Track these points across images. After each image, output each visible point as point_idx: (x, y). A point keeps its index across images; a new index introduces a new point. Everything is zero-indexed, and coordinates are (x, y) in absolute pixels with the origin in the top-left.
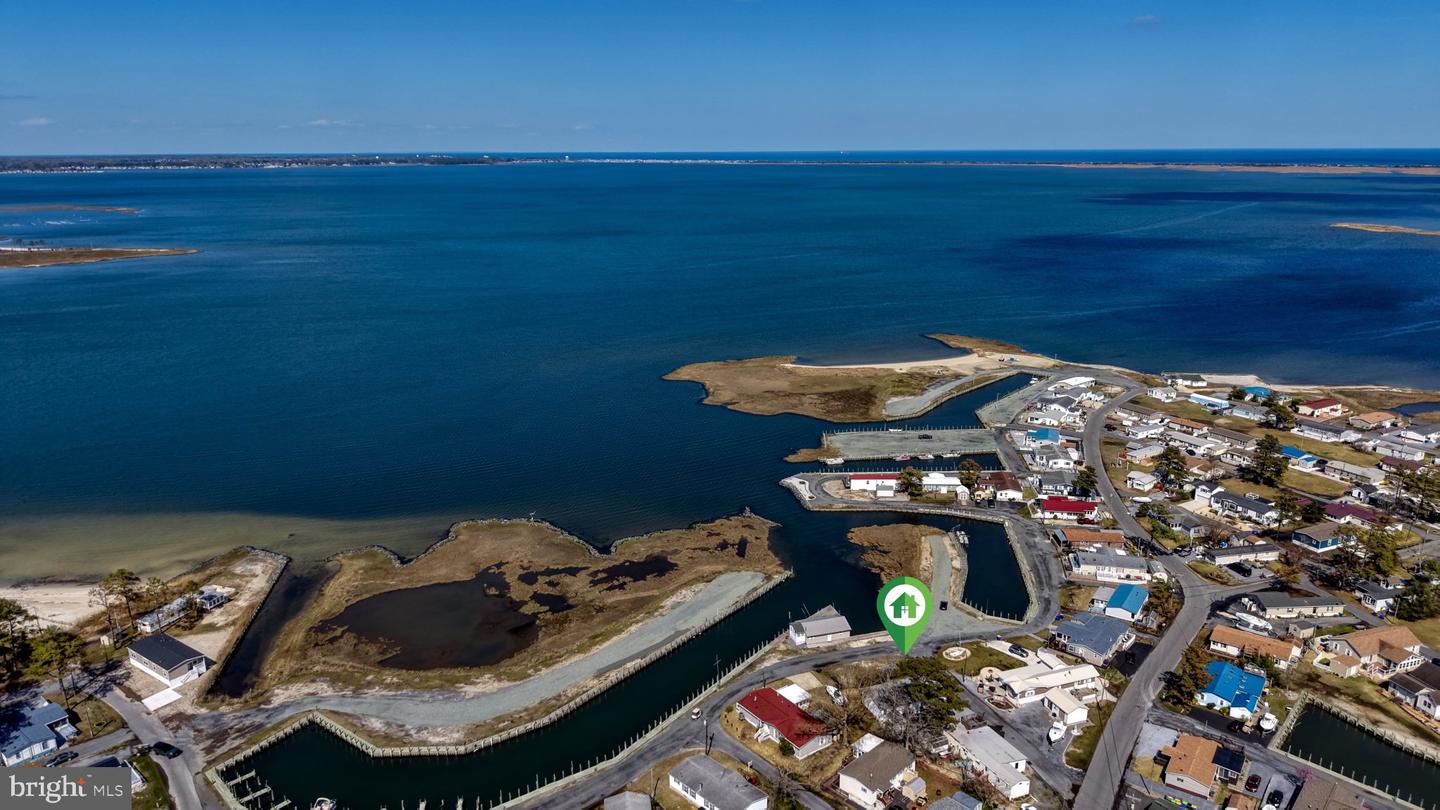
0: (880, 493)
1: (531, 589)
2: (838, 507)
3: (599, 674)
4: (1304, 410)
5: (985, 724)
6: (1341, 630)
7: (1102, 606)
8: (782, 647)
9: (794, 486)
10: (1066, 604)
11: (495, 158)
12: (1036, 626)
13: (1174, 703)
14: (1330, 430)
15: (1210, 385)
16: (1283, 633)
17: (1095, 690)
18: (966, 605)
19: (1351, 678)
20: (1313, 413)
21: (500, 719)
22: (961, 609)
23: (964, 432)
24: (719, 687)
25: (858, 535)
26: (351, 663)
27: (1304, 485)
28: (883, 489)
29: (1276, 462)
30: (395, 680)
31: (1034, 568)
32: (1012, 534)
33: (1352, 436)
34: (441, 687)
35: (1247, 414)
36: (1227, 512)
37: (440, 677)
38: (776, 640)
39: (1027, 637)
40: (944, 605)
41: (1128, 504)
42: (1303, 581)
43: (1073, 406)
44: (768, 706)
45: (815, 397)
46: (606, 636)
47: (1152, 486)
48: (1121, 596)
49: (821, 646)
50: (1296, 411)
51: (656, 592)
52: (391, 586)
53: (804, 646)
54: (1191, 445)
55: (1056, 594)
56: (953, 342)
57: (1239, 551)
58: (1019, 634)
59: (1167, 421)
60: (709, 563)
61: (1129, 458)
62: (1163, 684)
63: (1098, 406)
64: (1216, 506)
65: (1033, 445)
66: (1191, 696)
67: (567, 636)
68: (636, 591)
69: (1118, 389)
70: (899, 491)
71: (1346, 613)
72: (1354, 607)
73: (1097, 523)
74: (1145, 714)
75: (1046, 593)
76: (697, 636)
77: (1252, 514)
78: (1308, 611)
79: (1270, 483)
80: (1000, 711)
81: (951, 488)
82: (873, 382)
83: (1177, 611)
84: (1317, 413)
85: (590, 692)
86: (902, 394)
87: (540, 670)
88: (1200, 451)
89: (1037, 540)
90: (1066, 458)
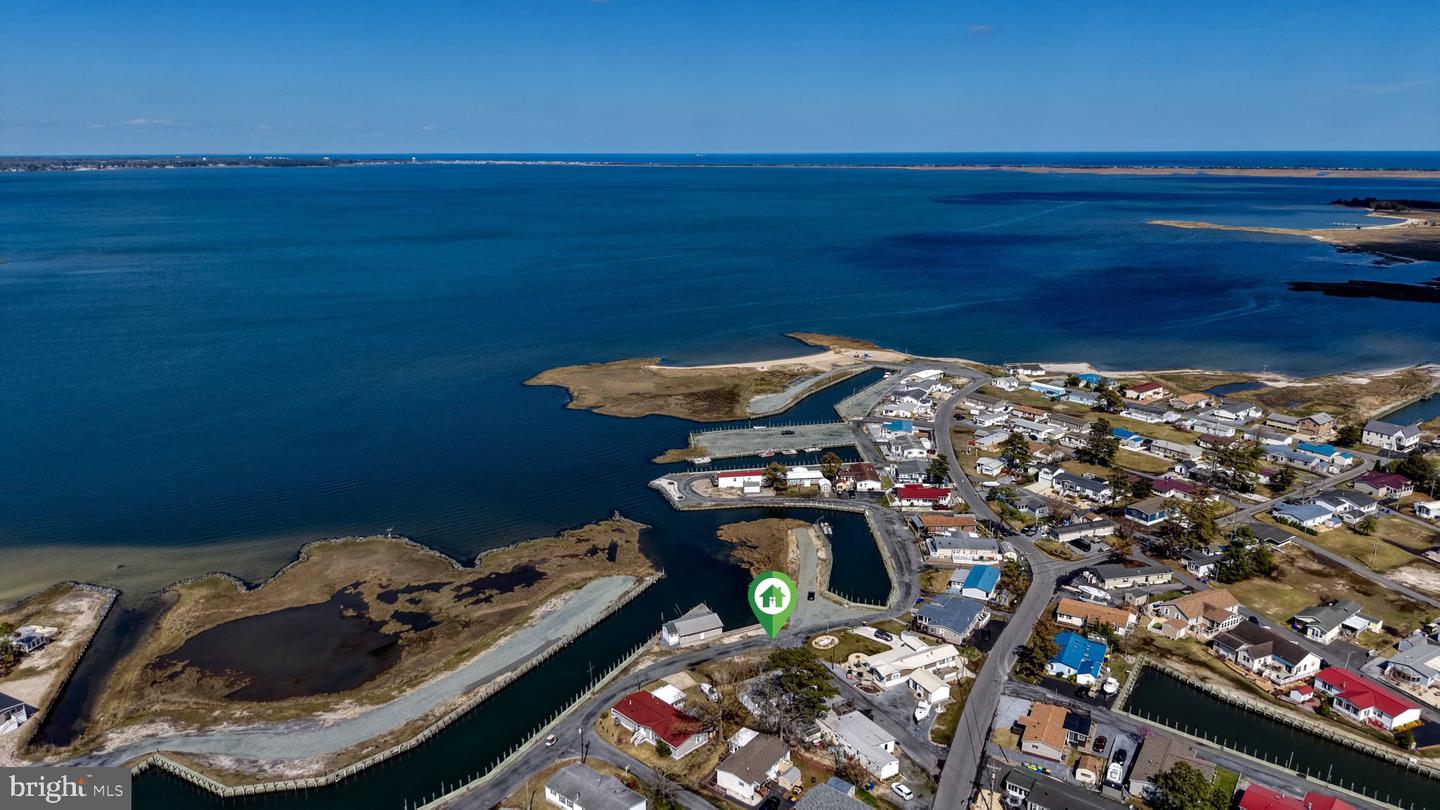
0: (747, 490)
1: (391, 608)
2: (707, 505)
3: (467, 692)
4: (1131, 394)
5: (855, 709)
6: (1170, 596)
7: (959, 587)
8: (656, 649)
9: (663, 487)
10: (925, 587)
11: (336, 160)
12: (899, 610)
13: (1027, 675)
14: (1154, 412)
15: (1048, 374)
16: (1120, 602)
17: (956, 668)
18: (832, 594)
19: (1181, 639)
20: (1139, 396)
21: (363, 746)
22: (828, 599)
23: (823, 427)
24: (594, 694)
25: (727, 533)
26: (194, 700)
27: (1133, 463)
28: (748, 486)
29: (1108, 444)
30: (245, 713)
31: (895, 554)
32: (871, 522)
33: (1173, 417)
34: (298, 717)
35: (1081, 399)
36: (1067, 492)
37: (296, 707)
38: (649, 642)
39: (890, 621)
40: (811, 596)
41: (978, 489)
42: (1136, 553)
43: (924, 397)
44: (643, 708)
45: (681, 397)
46: (473, 652)
47: (999, 471)
48: (975, 576)
49: (695, 644)
50: (1124, 395)
51: (524, 603)
52: (238, 614)
53: (677, 646)
54: (1033, 430)
55: (916, 578)
56: (811, 340)
57: (1080, 528)
58: (882, 619)
59: (1010, 408)
60: (580, 570)
61: (977, 445)
62: (1017, 657)
63: (947, 397)
64: (1058, 487)
65: (889, 436)
66: (1042, 667)
67: (432, 654)
68: (504, 603)
69: (965, 380)
70: (765, 487)
71: (1174, 580)
72: (1180, 574)
73: (951, 508)
74: (1002, 688)
75: (907, 578)
76: (569, 644)
77: (1089, 492)
78: (1141, 580)
79: (1104, 463)
80: (869, 695)
81: (814, 482)
82: (736, 381)
83: (1027, 588)
84: (1141, 397)
85: (460, 710)
86: (764, 392)
87: (405, 691)
88: (1041, 436)
89: (896, 527)
90: (920, 448)
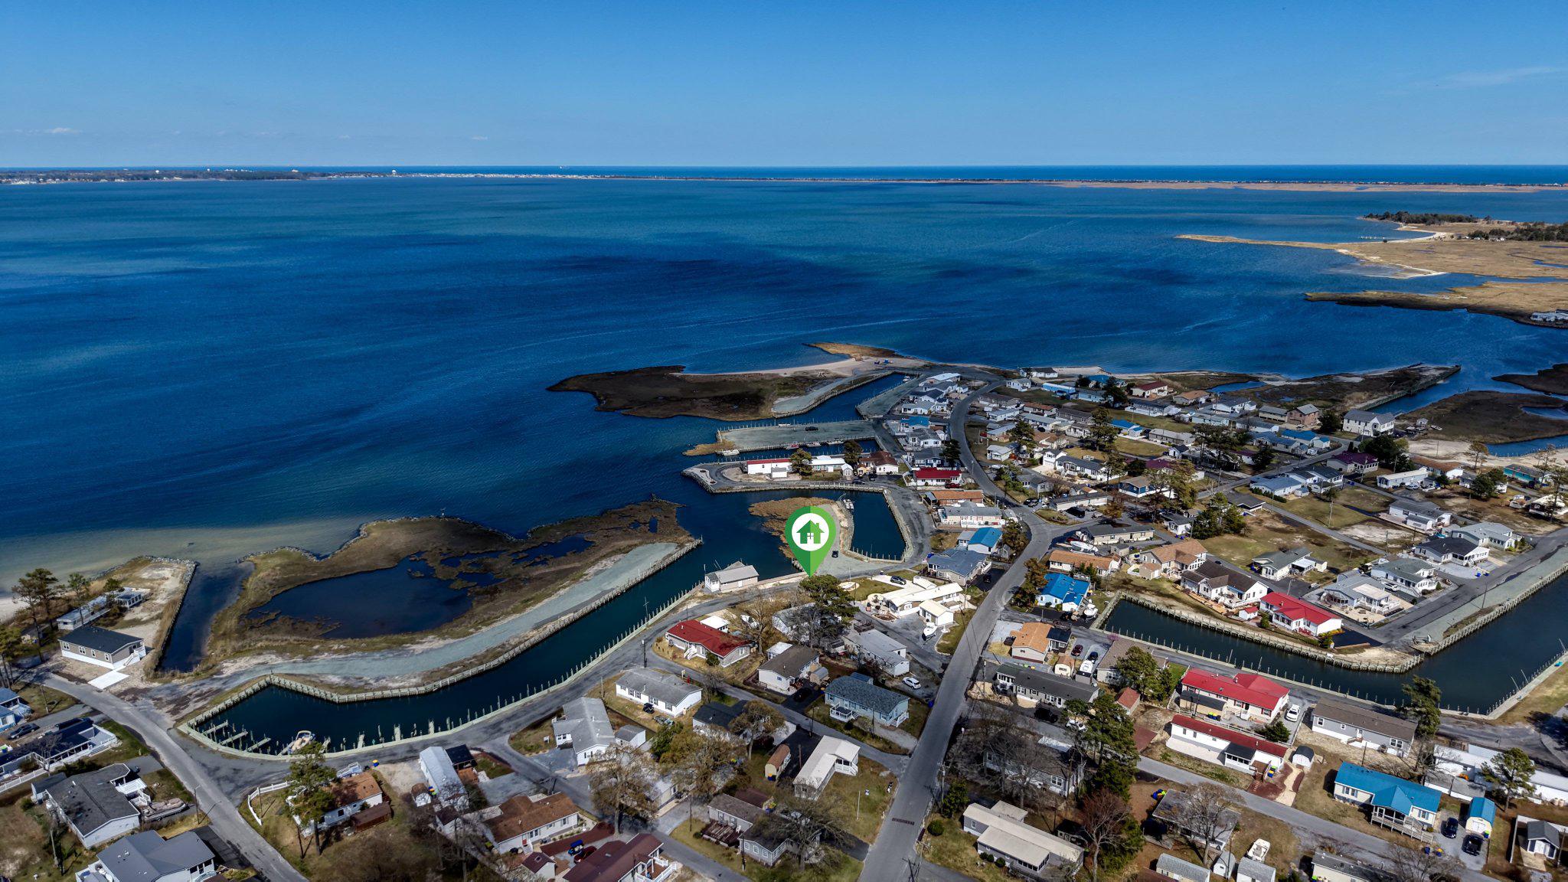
0: (775, 475)
1: (456, 571)
2: (738, 488)
3: (537, 627)
4: (1137, 392)
5: (873, 628)
6: (1149, 547)
7: (965, 545)
8: (700, 594)
9: (696, 475)
10: (936, 546)
11: (306, 173)
12: (912, 563)
13: (1021, 606)
14: (1157, 406)
15: (1060, 376)
16: (1107, 552)
17: (960, 602)
18: (853, 553)
19: (1155, 579)
20: (1144, 394)
21: (452, 666)
22: (850, 556)
23: (845, 423)
24: (648, 626)
25: (757, 509)
26: (294, 638)
27: (1131, 450)
28: (780, 471)
29: (1108, 431)
30: (342, 646)
31: (910, 523)
32: (889, 499)
33: (1173, 410)
34: (389, 648)
35: (1090, 397)
36: (1068, 472)
37: (385, 641)
38: (694, 590)
39: (904, 571)
40: (835, 554)
41: (987, 471)
42: (1124, 517)
43: (941, 397)
44: (692, 631)
45: (707, 400)
46: (538, 600)
47: (1008, 456)
48: (979, 536)
49: (733, 590)
50: (1131, 392)
51: (577, 564)
52: (314, 577)
53: (719, 592)
54: (1041, 423)
55: (928, 540)
56: (832, 349)
57: (1076, 498)
58: (898, 570)
59: (1022, 405)
60: (624, 539)
61: (989, 436)
62: (1012, 595)
63: (963, 397)
64: (1059, 468)
65: (907, 430)
66: (1033, 599)
67: (499, 602)
68: (559, 565)
69: (981, 383)
70: (791, 473)
71: (1155, 537)
72: (1162, 533)
73: (962, 487)
74: (998, 616)
75: (920, 540)
76: (622, 593)
77: (1088, 472)
78: (1126, 537)
79: (1102, 448)
80: (885, 622)
81: (837, 467)
82: (760, 386)
83: (1025, 545)
84: (1147, 394)
85: (532, 640)
86: (788, 394)
87: (480, 628)
88: (1048, 428)
89: (911, 502)
90: (934, 438)
